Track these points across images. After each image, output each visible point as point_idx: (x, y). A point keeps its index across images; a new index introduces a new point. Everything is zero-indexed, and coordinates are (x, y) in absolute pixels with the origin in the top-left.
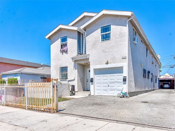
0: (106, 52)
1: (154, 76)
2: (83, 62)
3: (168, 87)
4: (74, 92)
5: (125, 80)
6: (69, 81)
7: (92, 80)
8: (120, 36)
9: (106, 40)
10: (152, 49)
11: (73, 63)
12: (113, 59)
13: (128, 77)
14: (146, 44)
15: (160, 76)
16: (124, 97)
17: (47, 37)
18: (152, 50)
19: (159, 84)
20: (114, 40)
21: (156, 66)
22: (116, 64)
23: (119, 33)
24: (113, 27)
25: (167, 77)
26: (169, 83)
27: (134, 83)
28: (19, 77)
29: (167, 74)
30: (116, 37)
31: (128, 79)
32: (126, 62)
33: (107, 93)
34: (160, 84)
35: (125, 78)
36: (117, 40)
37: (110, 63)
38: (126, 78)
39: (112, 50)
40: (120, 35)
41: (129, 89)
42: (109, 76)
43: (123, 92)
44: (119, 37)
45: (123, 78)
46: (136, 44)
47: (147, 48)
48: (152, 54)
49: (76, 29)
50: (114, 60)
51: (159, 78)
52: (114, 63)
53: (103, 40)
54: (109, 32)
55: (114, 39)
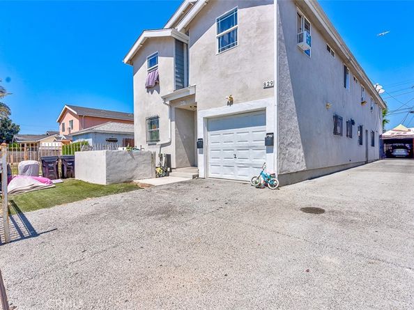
0: (227, 76)
1: (367, 131)
2: (183, 105)
3: (405, 154)
4: (169, 169)
5: (269, 142)
6: (162, 146)
7: (200, 144)
8: (260, 31)
9: (229, 47)
10: (361, 68)
11: (167, 107)
12: (242, 92)
13: (279, 135)
14: (342, 58)
15: (384, 131)
16: (266, 185)
17: (126, 60)
18: (360, 73)
19: (382, 147)
20: (244, 45)
21: (372, 108)
22: (248, 103)
23: (255, 23)
24: (241, 13)
25: (402, 133)
26: (407, 145)
27: (301, 150)
28: (91, 139)
29: (400, 127)
30: (250, 35)
31: (279, 140)
32: (273, 95)
33: (232, 173)
34: (385, 148)
35: (271, 136)
36: (250, 43)
37: (238, 101)
38: (273, 138)
39: (241, 68)
40: (257, 29)
41: (280, 167)
42: (235, 133)
43: (264, 173)
44: (255, 35)
45: (265, 136)
46: (307, 52)
47: (345, 68)
48: (362, 83)
49: (170, 34)
50: (246, 93)
51: (381, 136)
52: (247, 100)
53: (223, 50)
54: (235, 27)
55: (245, 43)
